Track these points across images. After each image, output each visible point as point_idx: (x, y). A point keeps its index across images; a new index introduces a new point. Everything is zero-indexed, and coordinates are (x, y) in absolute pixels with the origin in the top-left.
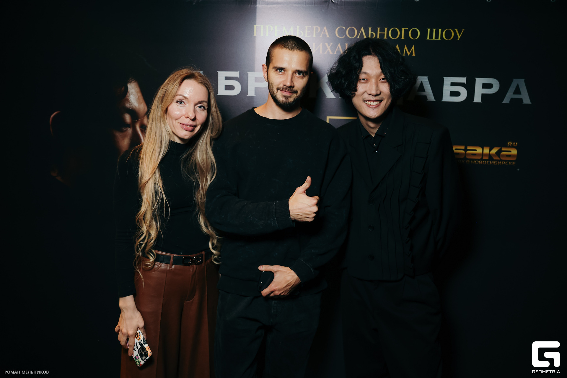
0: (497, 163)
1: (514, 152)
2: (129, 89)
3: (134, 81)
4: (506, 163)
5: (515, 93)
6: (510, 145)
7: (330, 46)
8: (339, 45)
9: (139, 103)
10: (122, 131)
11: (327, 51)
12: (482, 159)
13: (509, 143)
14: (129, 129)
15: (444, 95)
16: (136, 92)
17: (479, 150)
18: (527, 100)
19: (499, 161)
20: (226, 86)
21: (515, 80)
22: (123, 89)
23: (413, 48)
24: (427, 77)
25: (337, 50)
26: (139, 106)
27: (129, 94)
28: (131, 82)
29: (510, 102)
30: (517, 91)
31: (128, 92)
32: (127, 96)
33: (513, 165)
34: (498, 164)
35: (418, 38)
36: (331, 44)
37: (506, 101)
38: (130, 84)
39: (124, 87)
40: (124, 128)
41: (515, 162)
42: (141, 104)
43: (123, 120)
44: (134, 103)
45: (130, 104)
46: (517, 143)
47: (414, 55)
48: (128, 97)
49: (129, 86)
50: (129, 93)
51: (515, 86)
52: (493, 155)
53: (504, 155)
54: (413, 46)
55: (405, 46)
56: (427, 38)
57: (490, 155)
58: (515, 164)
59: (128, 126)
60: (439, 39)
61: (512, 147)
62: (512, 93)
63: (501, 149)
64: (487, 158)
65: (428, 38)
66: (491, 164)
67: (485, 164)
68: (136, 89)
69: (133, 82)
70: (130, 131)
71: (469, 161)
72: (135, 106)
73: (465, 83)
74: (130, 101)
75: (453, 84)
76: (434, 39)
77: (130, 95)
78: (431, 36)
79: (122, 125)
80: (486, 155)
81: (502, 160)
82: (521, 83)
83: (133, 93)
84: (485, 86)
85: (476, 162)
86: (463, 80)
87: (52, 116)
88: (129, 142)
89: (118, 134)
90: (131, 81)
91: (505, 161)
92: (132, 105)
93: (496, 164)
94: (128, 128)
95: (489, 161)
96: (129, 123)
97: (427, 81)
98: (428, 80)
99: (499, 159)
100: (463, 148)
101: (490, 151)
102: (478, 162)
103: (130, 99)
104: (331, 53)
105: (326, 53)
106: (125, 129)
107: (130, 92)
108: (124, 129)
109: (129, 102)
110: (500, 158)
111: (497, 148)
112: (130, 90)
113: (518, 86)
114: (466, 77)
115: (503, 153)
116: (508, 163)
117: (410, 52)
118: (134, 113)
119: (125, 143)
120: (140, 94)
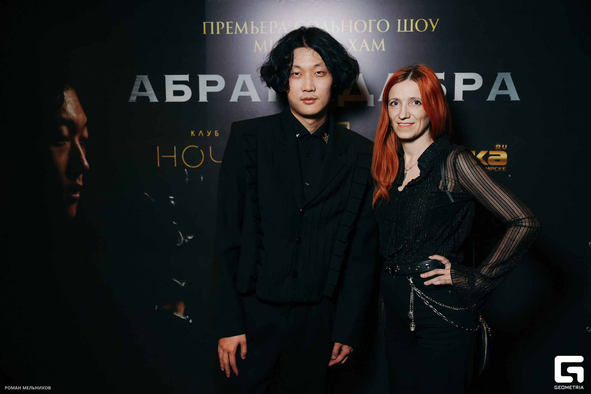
1: (504, 156)
2: (65, 98)
4: (495, 168)
5: (500, 89)
6: (499, 148)
9: (78, 113)
10: (59, 145)
13: (497, 146)
14: (67, 143)
16: (73, 100)
18: (515, 96)
19: (488, 166)
20: (174, 91)
21: (499, 74)
22: (59, 97)
23: (383, 42)
26: (77, 116)
27: (65, 103)
28: (67, 90)
29: (496, 99)
30: (503, 86)
32: (63, 105)
33: (503, 170)
35: (387, 30)
37: (491, 97)
38: (66, 91)
39: (59, 95)
41: (505, 167)
42: (80, 114)
43: (60, 132)
44: (72, 113)
45: (67, 115)
46: (506, 146)
47: (383, 49)
48: (65, 106)
49: (65, 94)
50: (65, 102)
51: (501, 81)
53: (492, 160)
54: (382, 39)
55: (374, 39)
56: (397, 30)
58: (505, 169)
59: (66, 139)
60: (412, 30)
61: (501, 149)
62: (498, 89)
63: (488, 153)
65: (399, 30)
68: (74, 97)
69: (70, 89)
70: (68, 144)
72: (73, 117)
73: (443, 79)
74: (67, 111)
76: (406, 31)
77: (67, 104)
78: (402, 28)
79: (59, 139)
81: (490, 166)
82: (507, 77)
83: (71, 102)
84: (467, 82)
86: (441, 76)
88: (68, 158)
89: (55, 149)
90: (67, 88)
91: (494, 166)
92: (69, 115)
94: (65, 141)
96: (66, 136)
99: (486, 164)
103: (66, 109)
107: (67, 101)
108: (61, 143)
110: (488, 163)
111: (483, 151)
112: (67, 98)
113: (503, 81)
114: (444, 72)
115: (491, 157)
116: (497, 169)
117: (379, 46)
118: (72, 124)
119: (63, 158)
120: (78, 103)
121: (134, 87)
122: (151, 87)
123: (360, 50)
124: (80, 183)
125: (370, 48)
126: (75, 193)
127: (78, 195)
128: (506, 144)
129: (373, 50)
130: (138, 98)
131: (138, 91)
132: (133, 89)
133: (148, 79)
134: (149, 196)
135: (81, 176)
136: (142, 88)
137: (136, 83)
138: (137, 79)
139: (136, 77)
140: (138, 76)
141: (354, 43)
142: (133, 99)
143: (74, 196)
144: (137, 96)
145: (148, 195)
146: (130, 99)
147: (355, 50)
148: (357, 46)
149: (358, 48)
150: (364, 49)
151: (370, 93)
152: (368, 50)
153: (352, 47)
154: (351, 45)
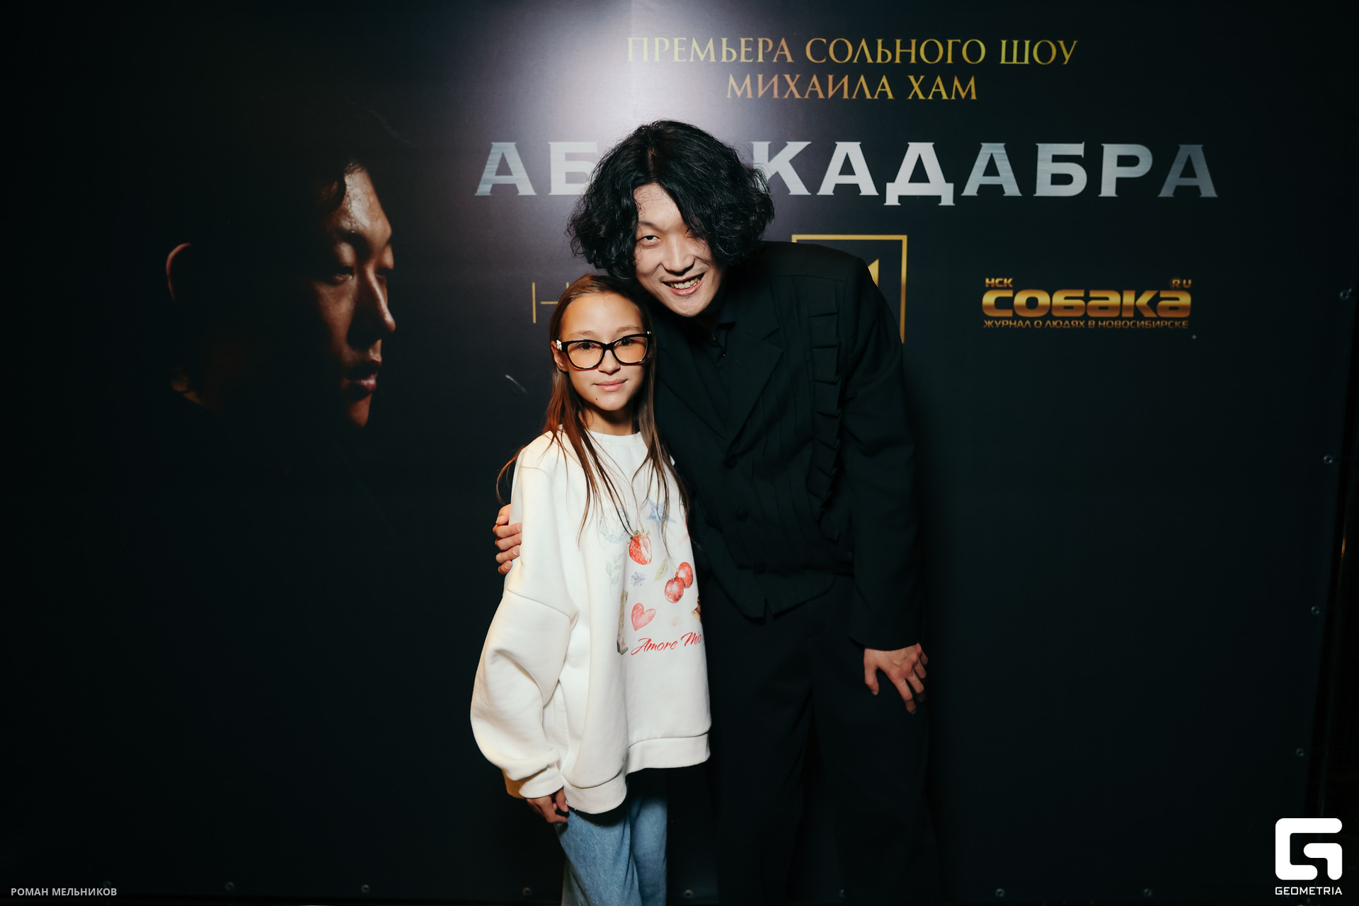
0: (1150, 325)
1: (1185, 299)
2: (348, 188)
3: (360, 169)
4: (1169, 323)
5: (1184, 175)
6: (1177, 286)
7: (794, 82)
8: (814, 79)
9: (373, 219)
10: (334, 283)
11: (788, 92)
12: (1120, 318)
13: (1174, 282)
14: (351, 277)
15: (1038, 181)
16: (364, 193)
17: (1114, 299)
18: (1208, 190)
19: (1156, 319)
20: (568, 174)
21: (1183, 147)
22: (335, 187)
23: (972, 82)
24: (1002, 145)
25: (810, 89)
26: (371, 225)
27: (348, 198)
28: (351, 172)
29: (1174, 194)
30: (1189, 171)
31: (347, 194)
32: (344, 202)
33: (1183, 327)
34: (1154, 327)
35: (981, 60)
36: (798, 76)
37: (1167, 191)
38: (350, 175)
39: (336, 183)
40: (340, 276)
41: (1187, 321)
42: (376, 220)
43: (336, 258)
44: (361, 218)
45: (351, 222)
46: (1190, 282)
47: (974, 97)
48: (347, 205)
49: (347, 180)
50: (348, 196)
51: (1185, 160)
52: (1143, 307)
53: (1164, 308)
54: (971, 77)
55: (956, 78)
56: (1001, 61)
57: (1136, 309)
58: (1187, 324)
59: (348, 270)
60: (1027, 62)
61: (1181, 288)
62: (1179, 175)
63: (1158, 295)
64: (1131, 315)
65: (1003, 62)
66: (1138, 327)
67: (1127, 327)
68: (365, 186)
69: (356, 171)
70: (352, 281)
71: (1094, 322)
72: (363, 226)
73: (1081, 156)
74: (352, 215)
75: (1057, 159)
76: (1015, 62)
77: (350, 200)
78: (1009, 57)
79: (334, 270)
80: (1128, 308)
81: (1160, 319)
82: (1194, 152)
83: (359, 197)
84: (1124, 161)
85: (1107, 323)
86: (1078, 149)
87: (172, 255)
88: (352, 307)
89: (326, 291)
90: (352, 168)
91: (1168, 319)
92: (355, 223)
93: (1148, 326)
94: (347, 275)
95: (1135, 321)
96: (350, 265)
97: (1003, 154)
98: (1004, 151)
99: (1155, 316)
100: (1081, 294)
101: (1136, 298)
102: (1112, 323)
103: (350, 211)
104: (797, 96)
105: (786, 96)
106: (341, 279)
107: (351, 195)
108: (338, 278)
109: (349, 217)
110: (1156, 313)
111: (1150, 292)
112: (351, 189)
113: (1189, 160)
114: (1083, 143)
115: (1163, 303)
116: (1173, 324)
117: (967, 91)
118: (360, 242)
119: (341, 309)
120: (373, 199)
121: (487, 167)
122: (521, 165)
123: (930, 98)
124: (377, 357)
125: (949, 94)
126: (367, 377)
127: (372, 382)
128: (1190, 279)
129: (953, 98)
130: (496, 187)
131: (494, 174)
132: (486, 170)
133: (516, 150)
134: (515, 382)
135: (379, 343)
136: (504, 169)
137: (490, 157)
138: (492, 151)
139: (492, 145)
140: (494, 144)
141: (919, 83)
142: (484, 189)
143: (365, 382)
144: (494, 183)
145: (512, 379)
146: (479, 191)
147: (921, 97)
148: (925, 88)
149: (926, 94)
150: (938, 95)
151: (947, 181)
152: (945, 97)
153: (915, 92)
154: (913, 88)
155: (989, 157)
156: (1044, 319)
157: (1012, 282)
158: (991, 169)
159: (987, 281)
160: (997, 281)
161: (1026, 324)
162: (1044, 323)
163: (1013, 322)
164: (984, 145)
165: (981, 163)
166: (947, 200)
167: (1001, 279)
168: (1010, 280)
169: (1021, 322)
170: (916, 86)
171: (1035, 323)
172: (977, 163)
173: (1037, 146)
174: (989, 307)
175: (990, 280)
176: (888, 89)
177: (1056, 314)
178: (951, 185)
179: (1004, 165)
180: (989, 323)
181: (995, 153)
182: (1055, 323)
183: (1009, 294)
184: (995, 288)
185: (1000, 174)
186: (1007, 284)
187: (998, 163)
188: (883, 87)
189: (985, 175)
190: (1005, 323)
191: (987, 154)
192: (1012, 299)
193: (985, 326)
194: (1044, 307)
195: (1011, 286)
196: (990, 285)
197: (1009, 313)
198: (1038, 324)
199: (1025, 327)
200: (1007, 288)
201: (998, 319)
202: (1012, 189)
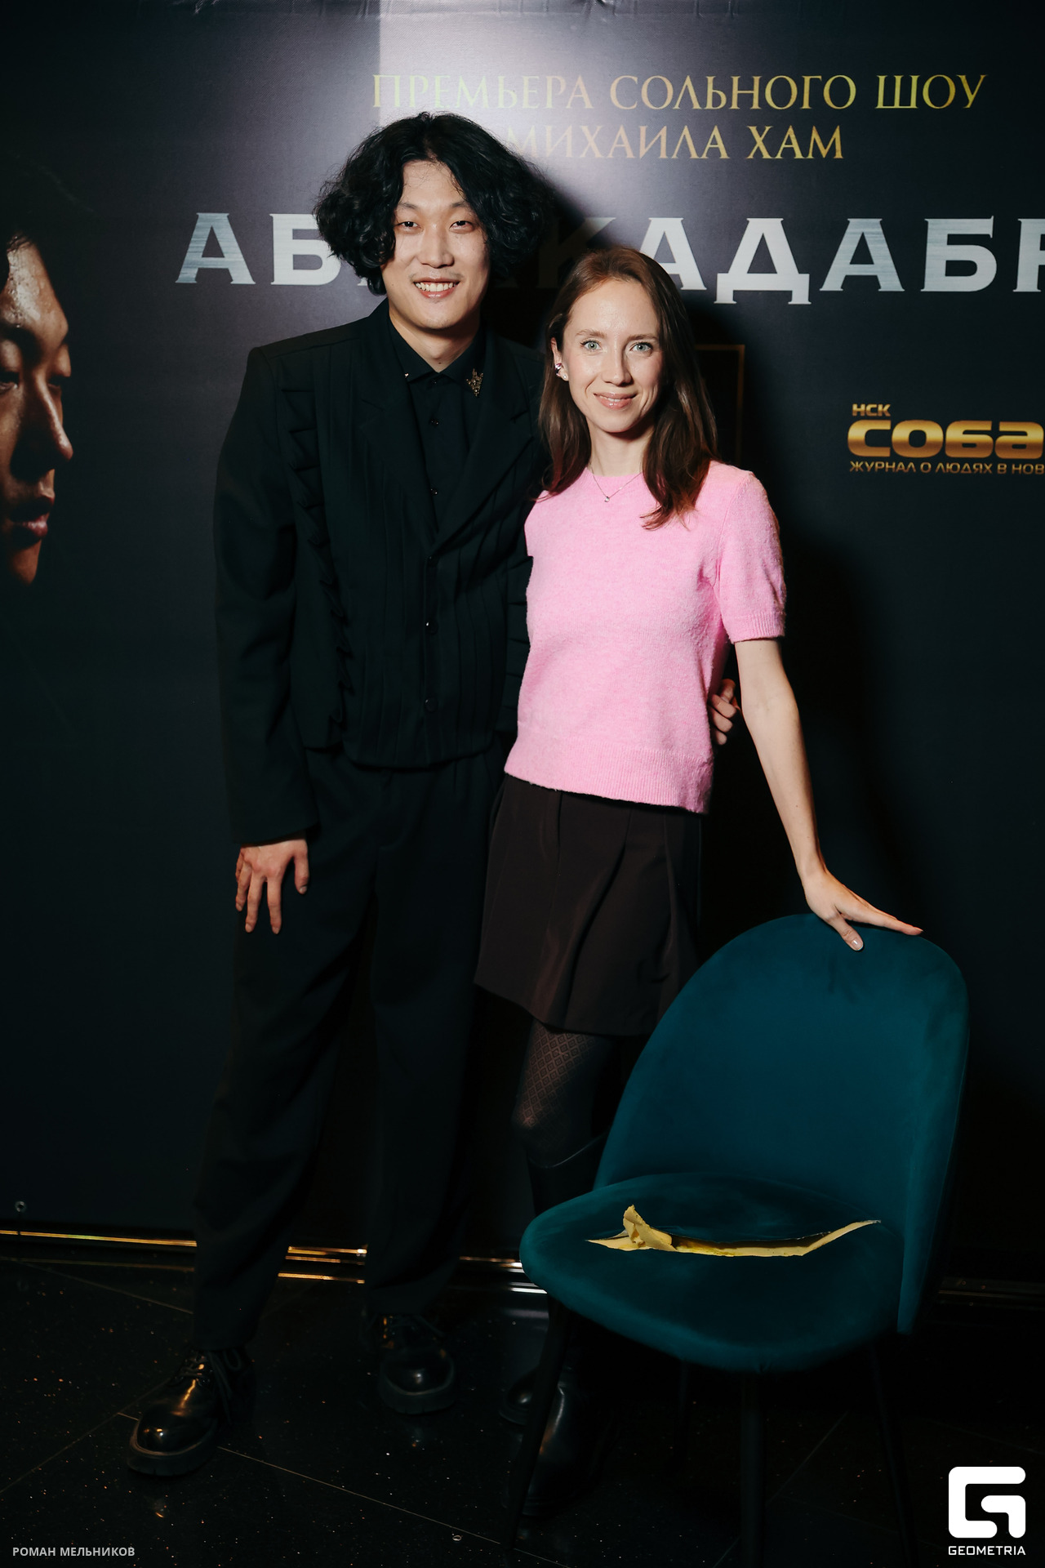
2: (12, 268)
3: (27, 243)
7: (594, 136)
8: (622, 132)
9: (44, 310)
11: (586, 149)
12: (1042, 460)
14: (16, 386)
15: (928, 271)
16: (32, 276)
20: (295, 257)
23: (837, 135)
24: (878, 221)
25: (615, 145)
26: (42, 319)
27: (12, 282)
28: (16, 248)
31: (11, 277)
32: (7, 287)
35: (849, 103)
36: (599, 128)
38: (14, 251)
42: (49, 312)
44: (29, 308)
45: (16, 314)
47: (839, 155)
48: (11, 290)
49: (12, 259)
50: (12, 279)
54: (836, 128)
55: (814, 128)
56: (876, 104)
59: (13, 377)
60: (913, 105)
65: (880, 105)
68: (34, 266)
69: (22, 246)
70: (18, 391)
72: (32, 319)
73: (989, 236)
74: (17, 304)
75: (954, 239)
76: (897, 105)
77: (15, 285)
78: (889, 99)
83: (26, 281)
86: (985, 226)
88: (18, 426)
90: (17, 242)
92: (21, 315)
94: (12, 384)
96: (14, 370)
97: (878, 233)
98: (881, 230)
103: (15, 299)
104: (598, 155)
105: (583, 155)
106: (4, 387)
107: (16, 277)
109: (14, 307)
112: (16, 270)
114: (993, 218)
117: (829, 147)
118: (28, 340)
119: (4, 428)
120: (45, 284)
121: (191, 245)
122: (236, 244)
123: (779, 156)
124: (49, 492)
125: (805, 152)
126: (36, 519)
127: (42, 525)
129: (810, 156)
130: (203, 273)
131: (201, 254)
132: (189, 250)
133: (228, 224)
135: (52, 474)
136: (213, 248)
137: (196, 232)
138: (199, 224)
139: (197, 217)
140: (201, 215)
141: (763, 136)
142: (188, 275)
143: (34, 525)
144: (201, 267)
146: (180, 276)
147: (766, 155)
148: (772, 143)
149: (772, 152)
150: (789, 152)
151: (801, 271)
152: (799, 155)
153: (758, 148)
154: (755, 143)
155: (860, 236)
156: (934, 460)
157: (888, 410)
158: (862, 255)
159: (855, 407)
160: (869, 407)
161: (909, 466)
162: (934, 466)
163: (890, 464)
164: (852, 221)
165: (848, 246)
166: (801, 297)
167: (875, 406)
168: (887, 407)
169: (901, 464)
170: (759, 140)
171: (922, 466)
172: (842, 247)
173: (927, 223)
174: (857, 444)
175: (859, 407)
176: (721, 145)
177: (950, 453)
178: (806, 277)
179: (880, 249)
180: (857, 465)
181: (868, 233)
182: (949, 467)
183: (886, 426)
184: (866, 418)
185: (874, 261)
186: (883, 413)
187: (871, 246)
188: (714, 142)
189: (852, 262)
190: (880, 465)
191: (854, 233)
192: (890, 432)
193: (851, 470)
194: (934, 445)
195: (888, 415)
196: (859, 413)
197: (885, 452)
198: (926, 467)
199: (907, 471)
200: (883, 418)
201: (870, 459)
202: (890, 281)
